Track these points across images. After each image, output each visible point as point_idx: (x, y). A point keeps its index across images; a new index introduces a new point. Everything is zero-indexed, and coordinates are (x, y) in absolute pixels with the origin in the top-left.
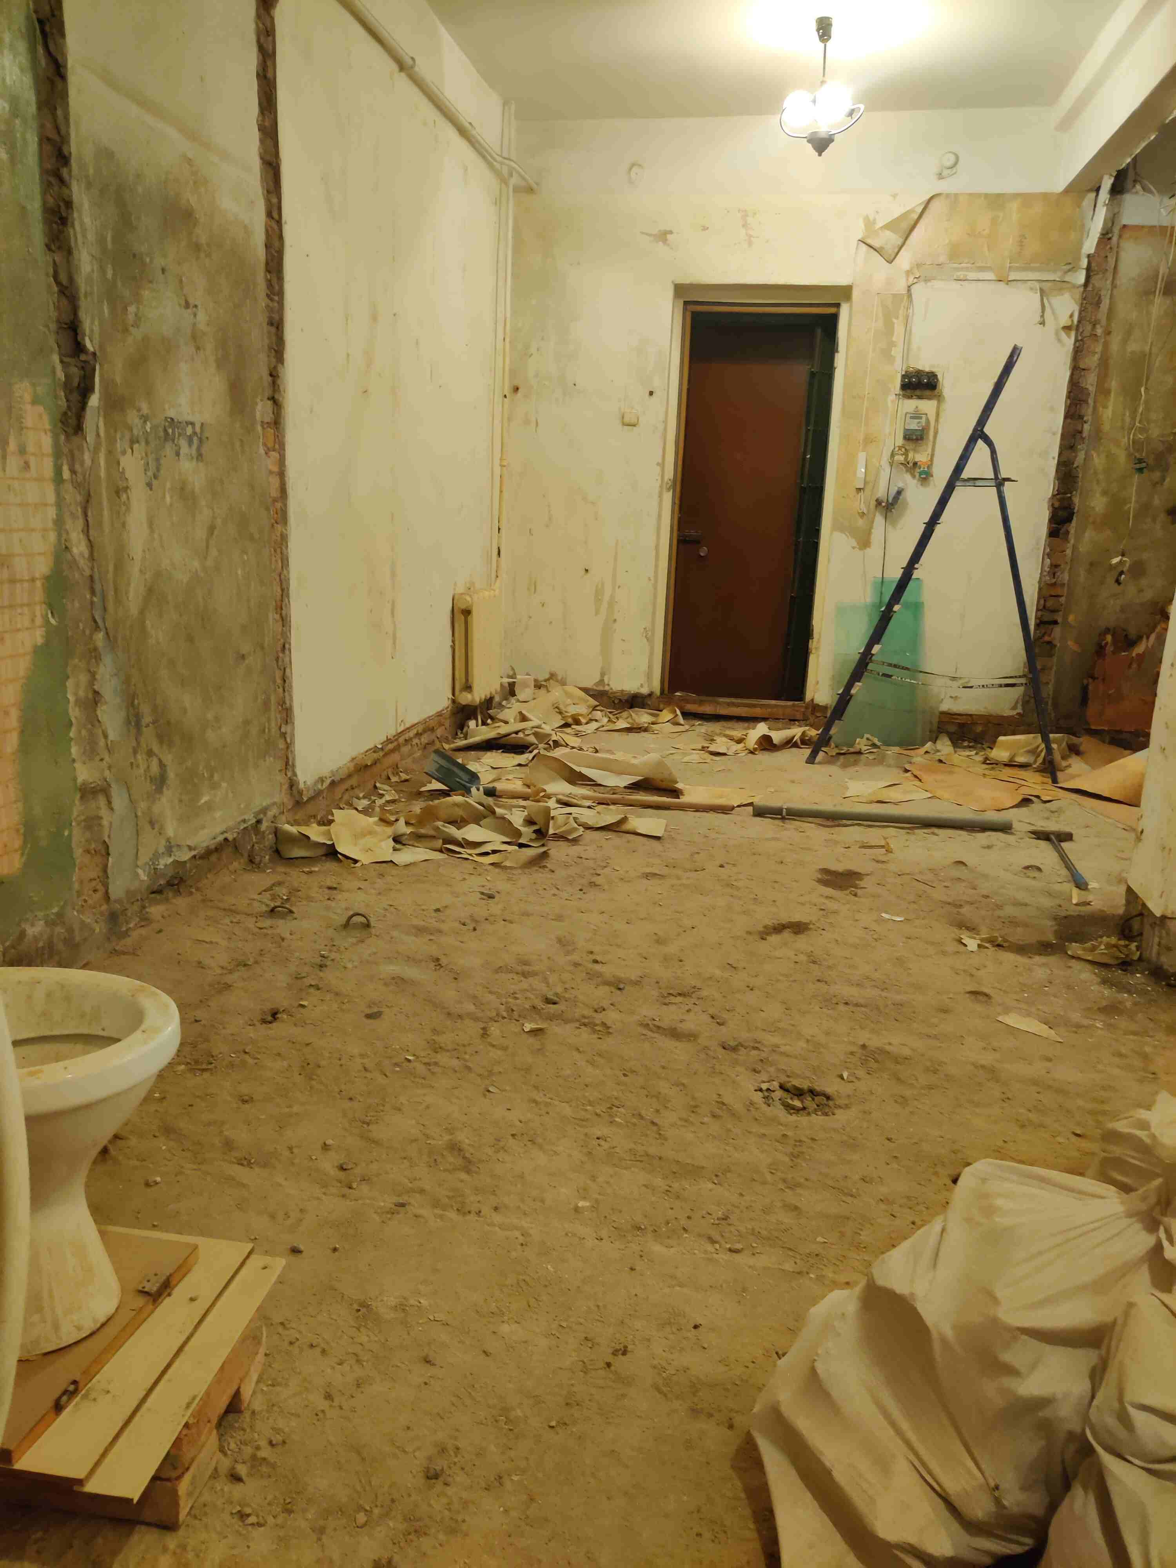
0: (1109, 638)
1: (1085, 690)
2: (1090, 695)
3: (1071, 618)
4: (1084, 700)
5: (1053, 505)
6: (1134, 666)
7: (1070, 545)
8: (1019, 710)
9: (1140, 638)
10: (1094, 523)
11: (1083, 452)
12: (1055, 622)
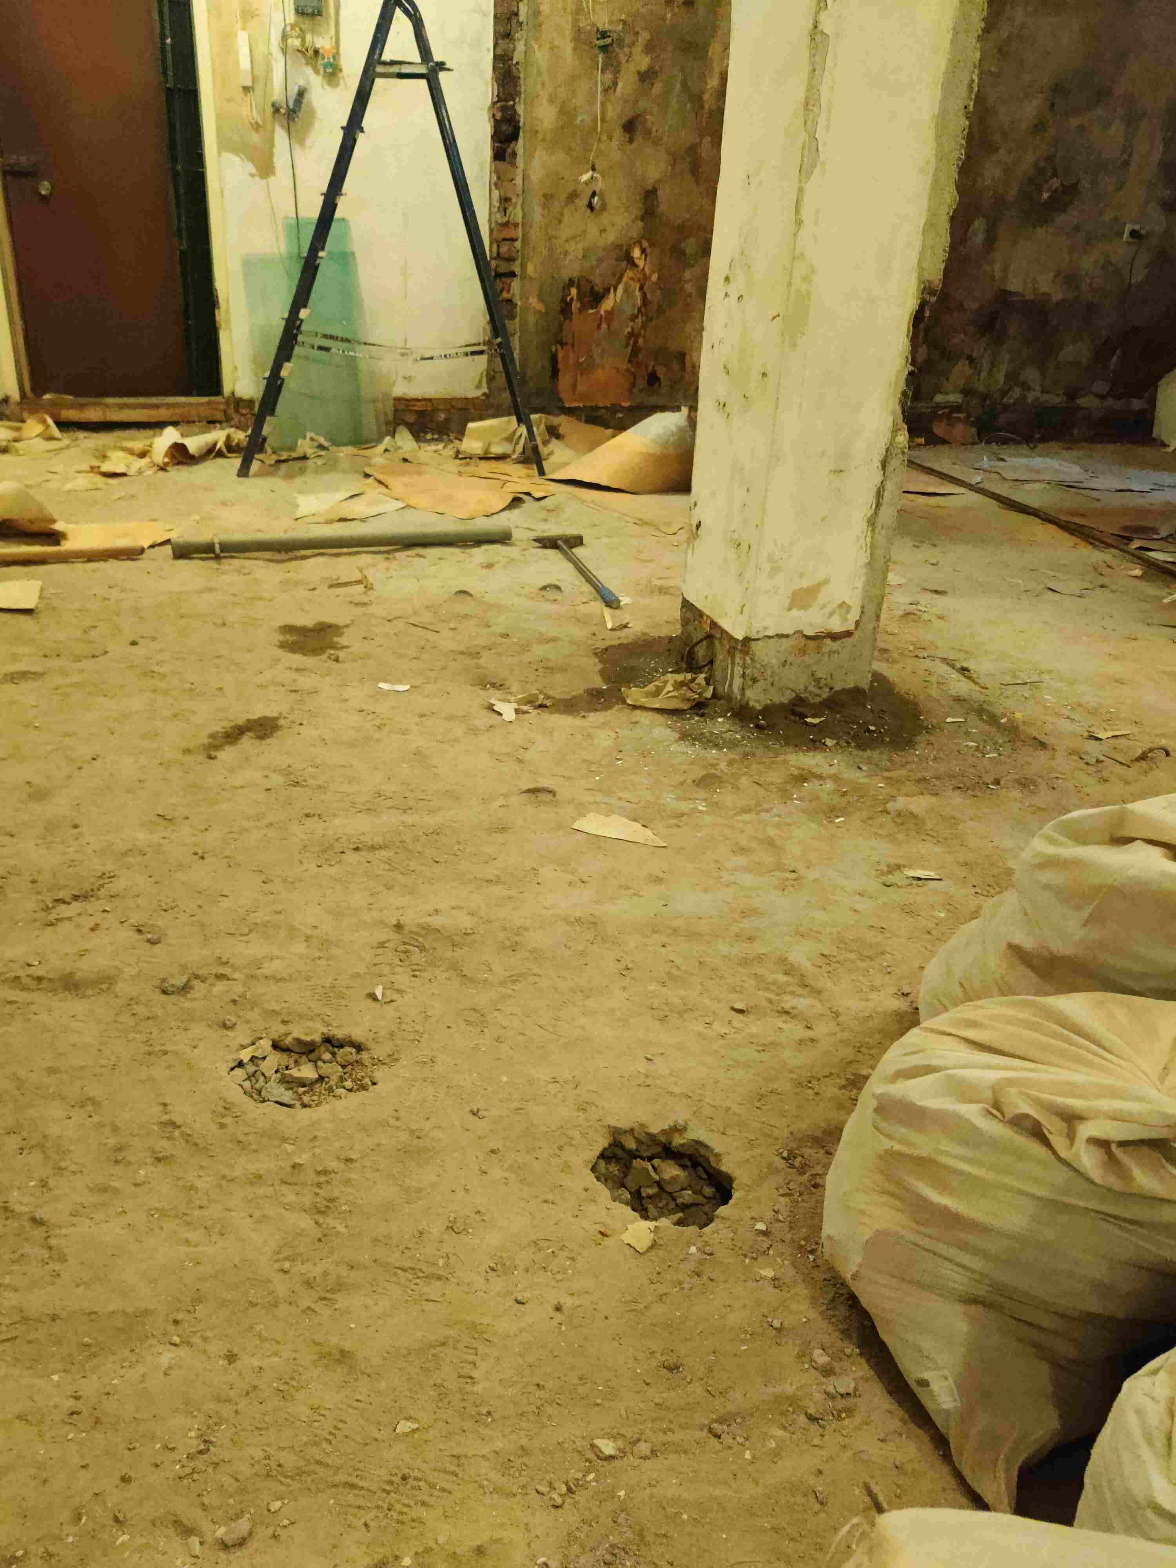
0: (574, 291)
1: (554, 359)
2: (560, 366)
3: (530, 269)
4: (555, 373)
5: (494, 116)
6: (604, 326)
7: (519, 171)
8: (485, 389)
9: (607, 290)
10: (543, 140)
11: (522, 42)
12: (513, 274)
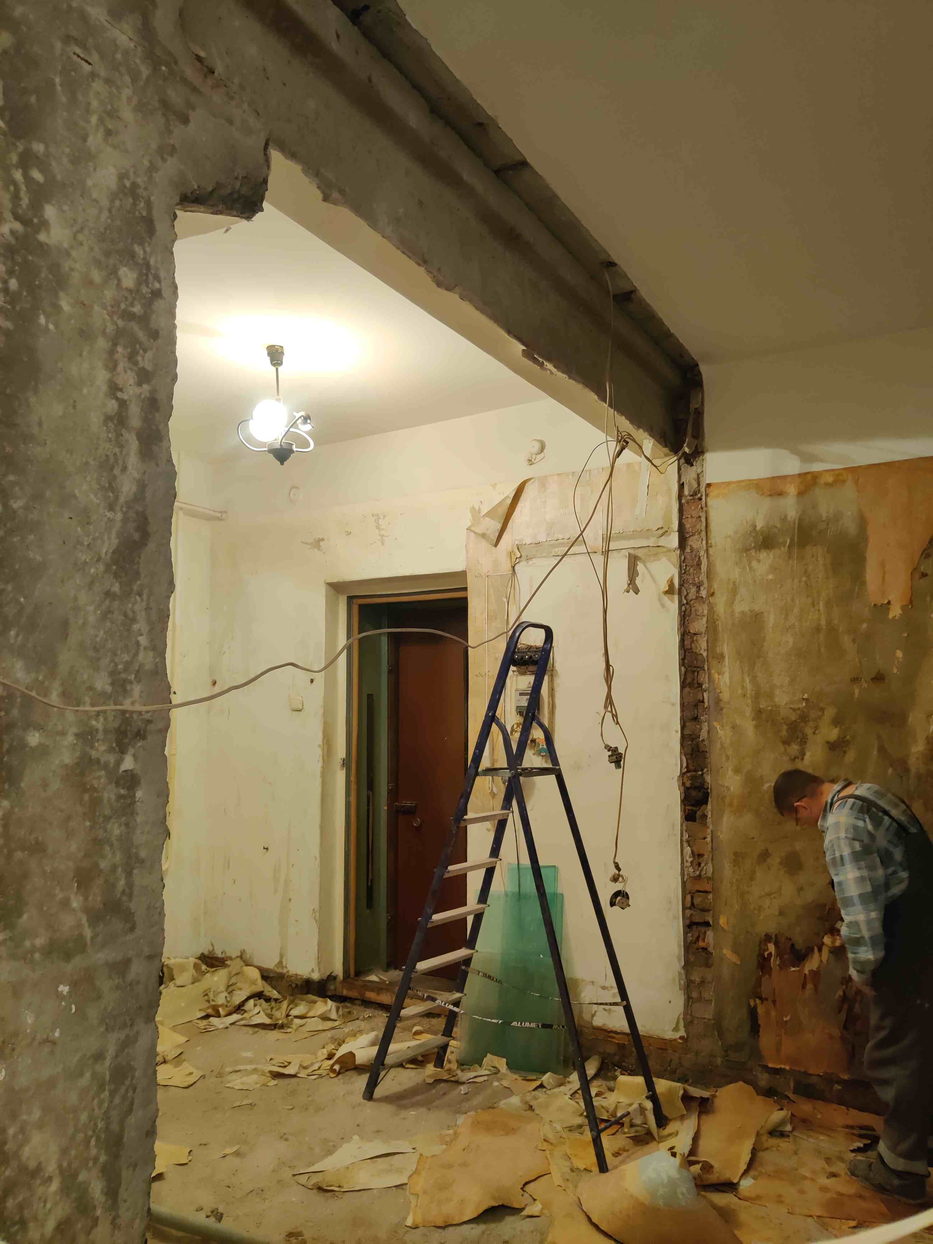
0: (771, 948)
2: (761, 1021)
4: (755, 1029)
5: (683, 784)
6: (810, 986)
7: (709, 831)
8: (682, 1033)
11: (706, 724)
12: (707, 924)
